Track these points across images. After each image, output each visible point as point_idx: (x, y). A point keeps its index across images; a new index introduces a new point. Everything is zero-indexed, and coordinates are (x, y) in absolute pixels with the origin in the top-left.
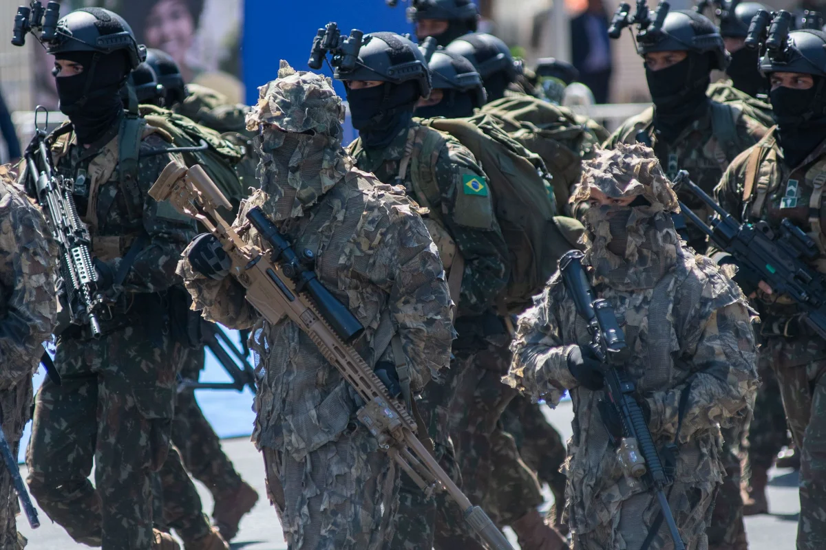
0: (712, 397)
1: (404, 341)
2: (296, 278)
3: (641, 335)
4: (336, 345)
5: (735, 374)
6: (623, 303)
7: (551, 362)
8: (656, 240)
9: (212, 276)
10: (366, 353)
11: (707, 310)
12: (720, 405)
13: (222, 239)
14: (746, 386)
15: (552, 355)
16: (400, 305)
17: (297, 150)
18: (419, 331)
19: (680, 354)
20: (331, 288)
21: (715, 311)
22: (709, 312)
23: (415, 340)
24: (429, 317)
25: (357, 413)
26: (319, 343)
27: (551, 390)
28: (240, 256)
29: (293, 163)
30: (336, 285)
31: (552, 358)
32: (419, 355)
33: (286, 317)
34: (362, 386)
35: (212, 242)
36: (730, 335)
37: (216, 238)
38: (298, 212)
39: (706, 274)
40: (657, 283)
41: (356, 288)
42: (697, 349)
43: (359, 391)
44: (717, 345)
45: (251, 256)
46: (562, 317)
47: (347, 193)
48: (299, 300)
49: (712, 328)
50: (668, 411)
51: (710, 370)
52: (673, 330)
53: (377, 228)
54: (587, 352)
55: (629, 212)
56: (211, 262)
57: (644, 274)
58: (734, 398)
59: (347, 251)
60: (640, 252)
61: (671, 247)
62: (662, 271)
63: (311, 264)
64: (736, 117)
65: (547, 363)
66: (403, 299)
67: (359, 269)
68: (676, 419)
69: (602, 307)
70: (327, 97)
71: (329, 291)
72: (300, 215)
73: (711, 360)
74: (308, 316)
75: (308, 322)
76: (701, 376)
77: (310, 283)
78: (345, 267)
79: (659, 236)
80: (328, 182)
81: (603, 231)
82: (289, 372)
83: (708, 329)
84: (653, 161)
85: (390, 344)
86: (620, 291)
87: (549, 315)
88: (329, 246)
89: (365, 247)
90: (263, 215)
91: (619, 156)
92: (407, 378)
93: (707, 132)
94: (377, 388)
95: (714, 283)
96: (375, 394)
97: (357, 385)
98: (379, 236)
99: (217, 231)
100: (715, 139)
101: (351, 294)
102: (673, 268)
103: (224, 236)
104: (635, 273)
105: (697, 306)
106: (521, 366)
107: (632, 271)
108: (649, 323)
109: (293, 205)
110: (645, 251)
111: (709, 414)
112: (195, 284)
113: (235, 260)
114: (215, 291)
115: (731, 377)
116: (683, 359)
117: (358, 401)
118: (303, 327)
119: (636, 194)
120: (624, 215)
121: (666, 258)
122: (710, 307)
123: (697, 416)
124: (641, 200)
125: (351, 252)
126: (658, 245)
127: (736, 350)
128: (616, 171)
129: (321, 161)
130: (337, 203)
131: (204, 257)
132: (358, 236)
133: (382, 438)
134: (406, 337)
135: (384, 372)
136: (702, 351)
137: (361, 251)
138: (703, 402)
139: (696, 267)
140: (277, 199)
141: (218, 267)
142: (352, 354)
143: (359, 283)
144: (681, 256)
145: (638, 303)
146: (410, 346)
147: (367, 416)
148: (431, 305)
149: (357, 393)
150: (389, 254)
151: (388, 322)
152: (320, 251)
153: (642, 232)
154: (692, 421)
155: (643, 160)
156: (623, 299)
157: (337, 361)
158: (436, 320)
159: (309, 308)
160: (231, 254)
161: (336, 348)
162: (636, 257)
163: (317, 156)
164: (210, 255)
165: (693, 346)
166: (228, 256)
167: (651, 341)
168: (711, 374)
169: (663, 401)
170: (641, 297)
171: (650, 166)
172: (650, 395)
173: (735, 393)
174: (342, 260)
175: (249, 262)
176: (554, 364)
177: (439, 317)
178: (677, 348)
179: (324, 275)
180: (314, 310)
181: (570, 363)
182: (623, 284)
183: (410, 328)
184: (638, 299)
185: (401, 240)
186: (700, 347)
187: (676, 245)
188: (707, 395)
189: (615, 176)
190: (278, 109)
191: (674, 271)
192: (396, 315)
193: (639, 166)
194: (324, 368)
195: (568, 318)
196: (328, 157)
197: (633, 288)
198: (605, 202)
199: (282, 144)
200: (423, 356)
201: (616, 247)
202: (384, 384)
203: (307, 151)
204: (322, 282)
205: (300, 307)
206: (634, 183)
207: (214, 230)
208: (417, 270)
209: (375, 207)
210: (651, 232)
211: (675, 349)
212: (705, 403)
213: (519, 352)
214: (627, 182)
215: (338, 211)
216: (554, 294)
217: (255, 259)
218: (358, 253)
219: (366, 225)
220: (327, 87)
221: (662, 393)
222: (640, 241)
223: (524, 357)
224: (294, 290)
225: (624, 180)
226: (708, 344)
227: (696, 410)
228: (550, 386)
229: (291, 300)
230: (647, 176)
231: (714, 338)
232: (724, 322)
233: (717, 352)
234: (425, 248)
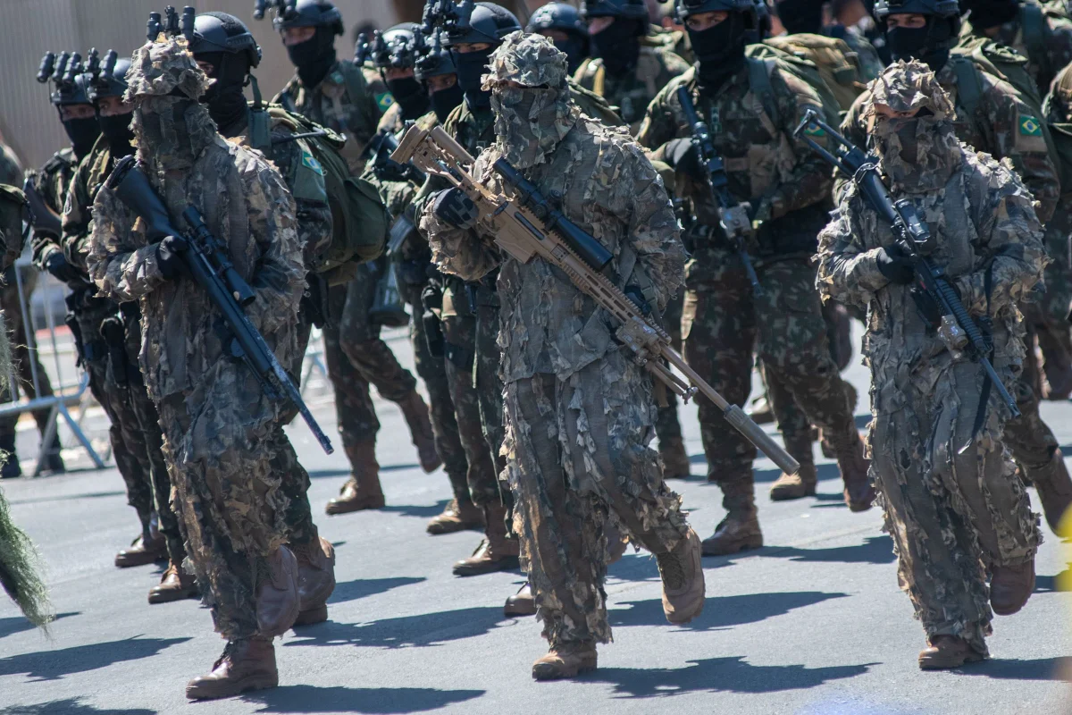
0: (1013, 275)
1: (645, 266)
2: (545, 219)
3: (940, 229)
4: (588, 274)
5: (1029, 253)
6: (919, 204)
7: (861, 267)
8: (943, 145)
9: (460, 226)
10: (616, 279)
11: (997, 199)
12: (1021, 282)
13: (469, 191)
14: (1040, 263)
15: (861, 260)
16: (637, 233)
17: (535, 103)
18: (657, 255)
19: (979, 242)
20: (578, 223)
21: (1004, 199)
22: (999, 201)
23: (655, 264)
24: (665, 241)
25: (617, 333)
26: (572, 275)
27: (862, 292)
28: (488, 204)
29: (532, 115)
30: (583, 220)
31: (860, 263)
32: (660, 278)
33: (536, 254)
34: (617, 309)
35: (459, 195)
36: (1020, 217)
37: (462, 191)
38: (541, 159)
39: (990, 168)
40: (946, 183)
41: (599, 220)
42: (991, 235)
43: (615, 314)
44: (1009, 229)
45: (498, 203)
46: (863, 225)
47: (579, 137)
48: (549, 238)
49: (1003, 214)
50: (977, 292)
51: (1007, 252)
52: (970, 221)
53: (614, 164)
54: (893, 250)
55: (916, 123)
56: (460, 213)
57: (935, 176)
58: (1033, 274)
59: (591, 187)
60: (929, 156)
61: (955, 149)
62: (950, 172)
63: (558, 203)
64: (770, 71)
65: (856, 268)
66: (639, 228)
67: (601, 202)
68: (984, 297)
69: (904, 207)
70: (553, 55)
71: (576, 225)
72: (542, 162)
73: (1006, 243)
74: (559, 252)
75: (559, 256)
76: (1000, 259)
77: (560, 220)
78: (590, 202)
79: (945, 140)
80: (564, 130)
81: (894, 141)
82: (544, 304)
83: (999, 216)
84: (930, 75)
85: (634, 270)
86: (914, 194)
87: (851, 225)
88: (573, 185)
89: (604, 182)
90: (508, 164)
91: (901, 74)
92: (654, 298)
93: (745, 85)
94: (632, 309)
95: (998, 175)
96: (630, 315)
97: (612, 308)
98: (617, 171)
99: (463, 185)
100: (752, 92)
101: (596, 226)
102: (958, 167)
103: (471, 188)
104: (927, 176)
105: (987, 196)
106: (830, 275)
107: (924, 174)
108: (945, 218)
109: (537, 152)
110: (934, 156)
111: (1011, 290)
112: (438, 238)
113: (481, 208)
114: (458, 242)
115: (1026, 256)
116: (980, 245)
117: (614, 324)
118: (555, 261)
119: (921, 106)
120: (913, 125)
121: (953, 159)
122: (999, 195)
123: (1001, 294)
124: (925, 111)
125: (594, 187)
126: (945, 149)
127: (1027, 231)
128: (900, 87)
129: (555, 112)
130: (573, 147)
131: (453, 208)
132: (598, 173)
133: (643, 352)
134: (646, 262)
135: (633, 295)
136: (996, 236)
137: (602, 186)
138: (1006, 280)
139: (979, 163)
140: (522, 149)
141: (467, 217)
142: (604, 281)
143: (601, 215)
144: (964, 156)
145: (933, 202)
146: (651, 271)
147: (627, 335)
148: (664, 230)
149: (612, 315)
150: (627, 186)
151: (628, 252)
152: (565, 190)
153: (930, 138)
154: (998, 298)
155: (922, 75)
156: (918, 201)
157: (591, 289)
158: (670, 244)
159: (558, 244)
160: (478, 203)
161: (589, 277)
162: (927, 162)
163: (551, 108)
164: (458, 206)
165: (988, 233)
166: (476, 207)
167: (951, 234)
168: (1009, 256)
169: (971, 283)
170: (935, 197)
171: (929, 79)
172: (958, 280)
173: (1032, 269)
174: (587, 196)
175: (498, 209)
176: (864, 268)
177: (673, 241)
178: (975, 236)
179: (570, 211)
180: (564, 245)
181: (879, 263)
182: (917, 187)
183: (649, 254)
184: (933, 199)
185: (634, 173)
186: (995, 233)
187: (959, 146)
188: (1009, 274)
189: (900, 91)
190: (515, 68)
191: (960, 170)
192: (634, 243)
193: (921, 80)
194: (579, 297)
195: (869, 228)
196: (560, 108)
197: (926, 189)
198: (892, 115)
199: (521, 98)
200: (664, 278)
201: (909, 156)
202: (637, 305)
203: (543, 103)
204: (569, 218)
205: (550, 245)
206: (919, 96)
207: (459, 184)
208: (649, 200)
209: (609, 146)
210: (937, 138)
211: (974, 238)
212: (1008, 281)
213: (826, 262)
214: (911, 97)
215: (575, 153)
216: (853, 206)
217: (504, 205)
218: (600, 189)
219: (604, 162)
220: (551, 46)
221: (968, 277)
222: (929, 147)
223: (830, 265)
224: (543, 230)
225: (909, 94)
226: (1001, 229)
227: (1000, 289)
228: (860, 288)
229: (540, 239)
230: (928, 89)
231: (1004, 224)
232: (1013, 206)
233: (1010, 235)
234: (653, 180)
